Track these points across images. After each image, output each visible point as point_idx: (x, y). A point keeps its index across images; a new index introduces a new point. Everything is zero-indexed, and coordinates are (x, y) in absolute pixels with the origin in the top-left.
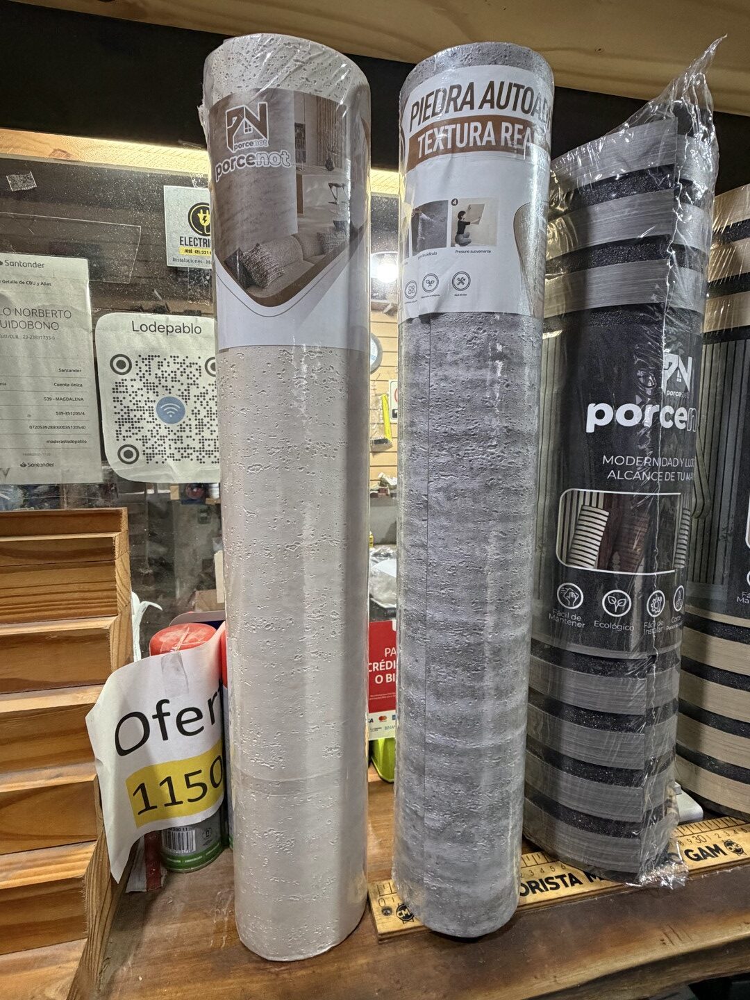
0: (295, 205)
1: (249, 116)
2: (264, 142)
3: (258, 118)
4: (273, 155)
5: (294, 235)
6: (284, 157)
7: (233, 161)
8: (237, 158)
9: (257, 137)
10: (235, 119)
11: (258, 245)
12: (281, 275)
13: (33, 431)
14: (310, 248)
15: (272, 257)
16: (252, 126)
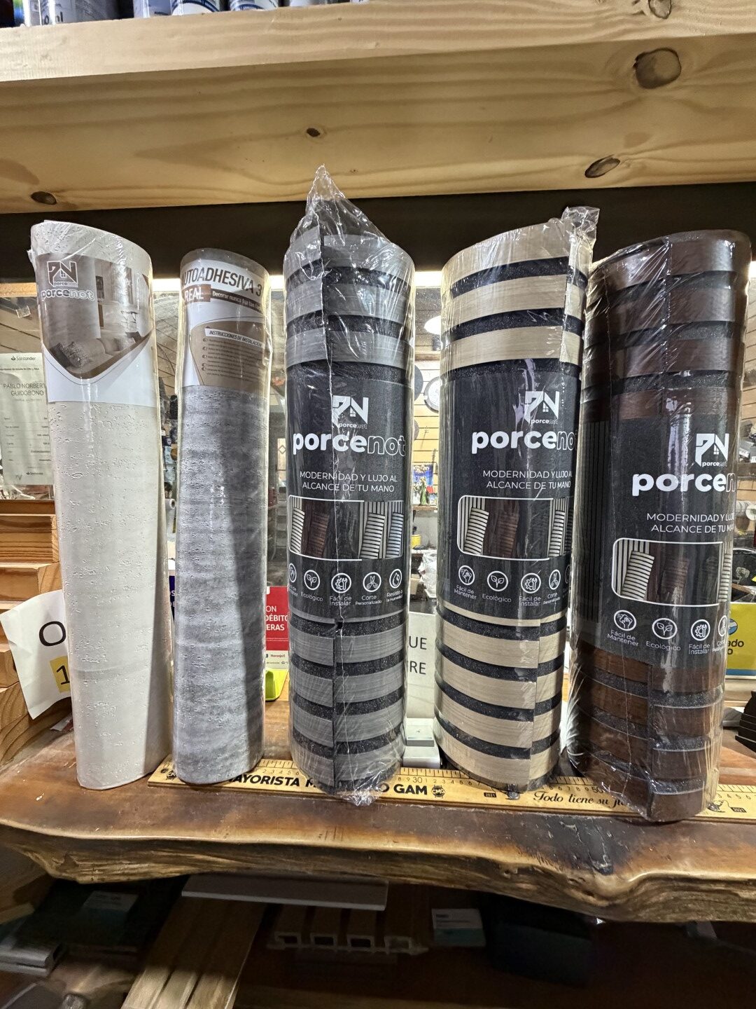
0: (98, 322)
1: (63, 268)
2: (76, 284)
3: (70, 270)
4: (81, 292)
5: (98, 339)
6: (89, 294)
7: (53, 291)
8: (56, 290)
9: (68, 280)
10: (54, 268)
11: (73, 343)
12: (90, 361)
13: (32, 454)
14: (110, 347)
15: (83, 351)
16: (66, 274)
